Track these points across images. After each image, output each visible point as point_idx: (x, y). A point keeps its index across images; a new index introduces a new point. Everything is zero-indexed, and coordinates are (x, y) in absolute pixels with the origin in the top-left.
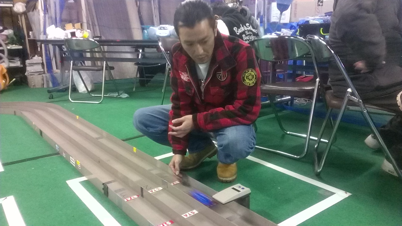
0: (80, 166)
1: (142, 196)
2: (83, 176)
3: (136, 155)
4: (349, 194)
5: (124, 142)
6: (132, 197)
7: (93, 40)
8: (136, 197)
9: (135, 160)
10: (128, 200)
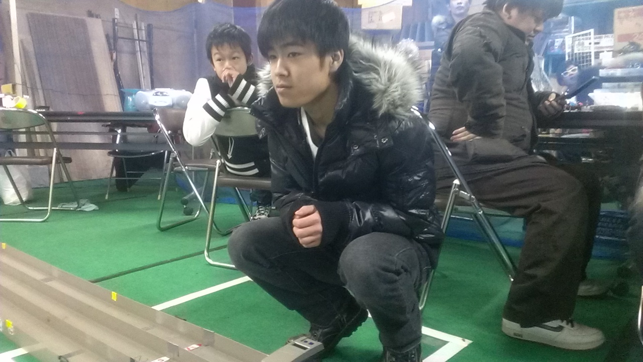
0: (12, 330)
2: (19, 347)
3: (118, 305)
4: (468, 342)
5: (94, 284)
7: (35, 112)
9: (116, 314)
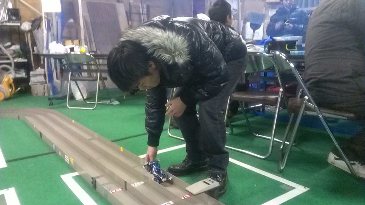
0: (73, 163)
1: (126, 189)
2: (76, 172)
3: (123, 154)
4: (307, 189)
5: (113, 143)
6: (116, 190)
7: (89, 55)
8: (120, 189)
9: (122, 158)
10: (113, 192)
